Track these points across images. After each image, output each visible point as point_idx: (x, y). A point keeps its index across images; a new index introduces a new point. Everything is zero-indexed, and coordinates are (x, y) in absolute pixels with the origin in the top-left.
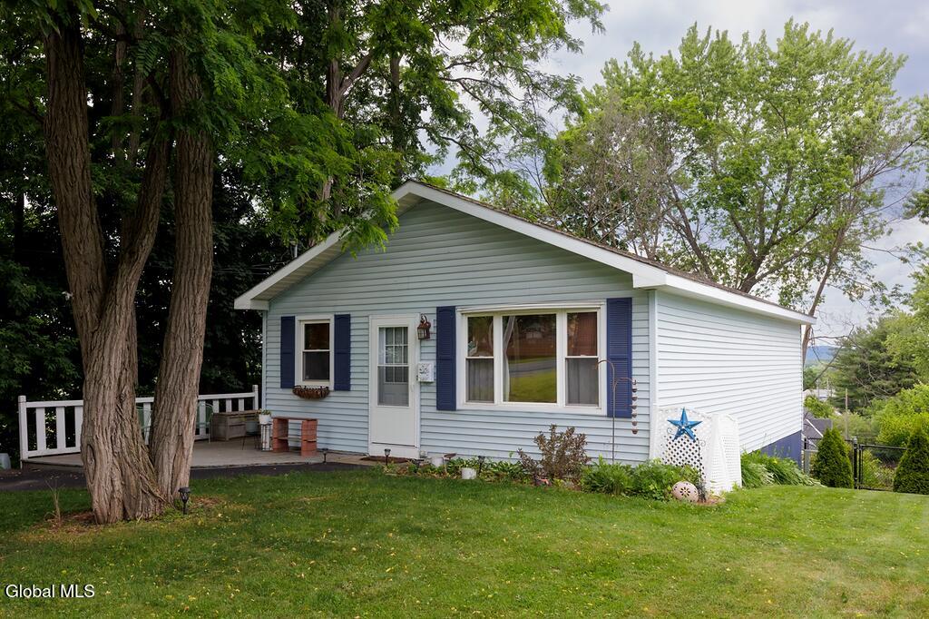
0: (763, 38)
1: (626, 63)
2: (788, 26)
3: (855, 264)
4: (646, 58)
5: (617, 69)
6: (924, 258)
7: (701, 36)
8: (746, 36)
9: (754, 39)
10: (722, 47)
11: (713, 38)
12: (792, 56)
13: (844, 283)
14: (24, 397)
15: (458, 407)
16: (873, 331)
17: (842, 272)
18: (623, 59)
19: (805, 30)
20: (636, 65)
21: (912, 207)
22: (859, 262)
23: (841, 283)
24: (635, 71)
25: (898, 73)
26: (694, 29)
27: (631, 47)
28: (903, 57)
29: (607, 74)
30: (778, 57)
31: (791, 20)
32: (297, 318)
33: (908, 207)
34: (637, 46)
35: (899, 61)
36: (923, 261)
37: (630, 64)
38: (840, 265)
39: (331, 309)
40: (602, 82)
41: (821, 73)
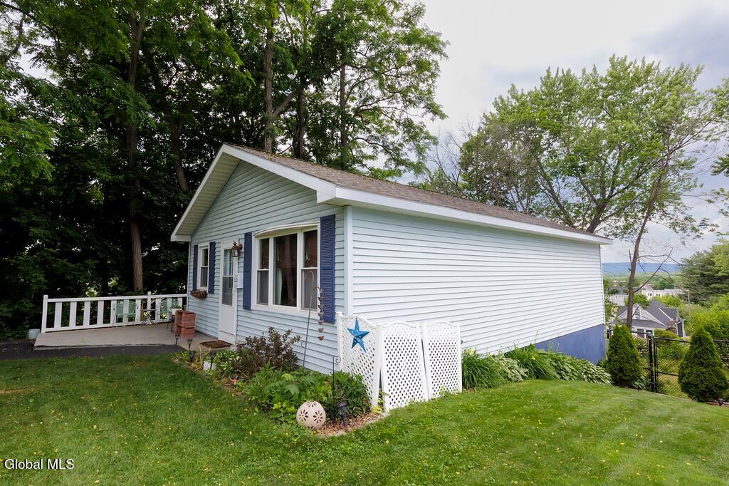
0: (595, 70)
1: (508, 97)
2: (611, 60)
3: (676, 208)
4: (520, 93)
5: (502, 101)
6: (727, 199)
7: (553, 75)
8: (584, 71)
9: (589, 71)
10: (568, 80)
11: (560, 74)
12: (616, 77)
13: (668, 221)
14: (47, 296)
15: (252, 308)
16: (709, 253)
17: (667, 214)
18: (506, 96)
19: (625, 60)
20: (513, 97)
21: (718, 167)
22: (679, 207)
23: (666, 221)
24: (514, 101)
25: (698, 78)
26: (548, 71)
27: (510, 87)
28: (701, 67)
29: (496, 104)
30: (606, 80)
31: (614, 55)
32: (199, 246)
33: (715, 167)
34: (513, 87)
35: (697, 70)
36: (725, 201)
37: (510, 97)
38: (665, 209)
39: (208, 239)
40: (494, 111)
41: (639, 86)
